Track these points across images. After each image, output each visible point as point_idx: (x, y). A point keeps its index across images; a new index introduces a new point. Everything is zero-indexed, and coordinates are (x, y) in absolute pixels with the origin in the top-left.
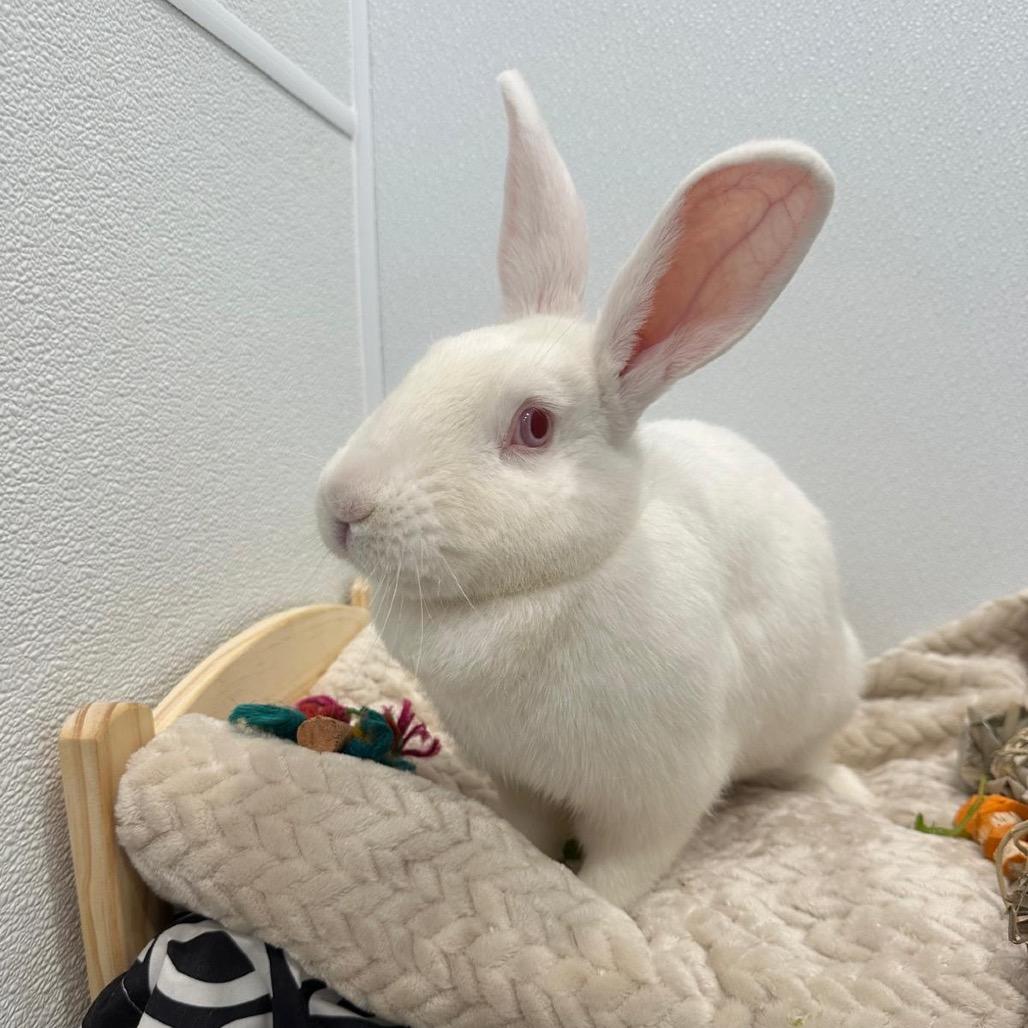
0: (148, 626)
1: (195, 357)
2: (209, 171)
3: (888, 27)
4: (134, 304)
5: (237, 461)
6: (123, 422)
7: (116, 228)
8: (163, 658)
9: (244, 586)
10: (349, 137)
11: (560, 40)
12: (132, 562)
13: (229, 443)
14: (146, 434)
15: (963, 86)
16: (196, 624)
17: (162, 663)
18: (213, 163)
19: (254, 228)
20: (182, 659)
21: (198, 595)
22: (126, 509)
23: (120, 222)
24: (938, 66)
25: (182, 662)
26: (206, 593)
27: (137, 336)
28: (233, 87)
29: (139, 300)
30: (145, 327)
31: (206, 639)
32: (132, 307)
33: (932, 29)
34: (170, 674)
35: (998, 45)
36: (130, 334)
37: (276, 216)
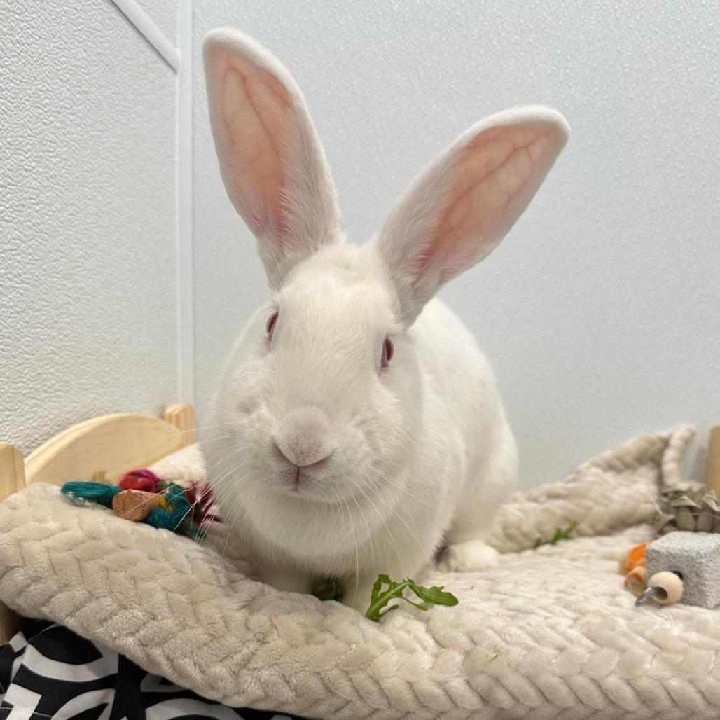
0: (19, 401)
1: (59, 206)
2: (74, 68)
3: (571, 18)
4: (16, 154)
5: (86, 293)
6: (6, 242)
7: (6, 92)
8: (28, 428)
9: (87, 389)
10: (175, 71)
11: (336, 10)
12: (8, 349)
13: (80, 279)
14: (22, 255)
15: (622, 65)
16: (53, 409)
17: (27, 432)
18: (77, 63)
19: (105, 121)
20: (41, 433)
21: (55, 388)
22: (7, 307)
23: (9, 88)
24: (605, 50)
25: (41, 436)
26: (60, 388)
27: (18, 179)
28: (93, 9)
29: (21, 152)
30: (24, 173)
31: (59, 422)
32: (15, 156)
33: (602, 23)
34: (33, 442)
35: (646, 38)
36: (14, 176)
37: (120, 116)
